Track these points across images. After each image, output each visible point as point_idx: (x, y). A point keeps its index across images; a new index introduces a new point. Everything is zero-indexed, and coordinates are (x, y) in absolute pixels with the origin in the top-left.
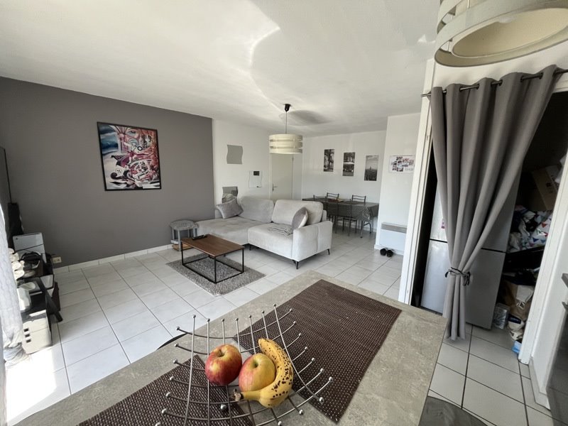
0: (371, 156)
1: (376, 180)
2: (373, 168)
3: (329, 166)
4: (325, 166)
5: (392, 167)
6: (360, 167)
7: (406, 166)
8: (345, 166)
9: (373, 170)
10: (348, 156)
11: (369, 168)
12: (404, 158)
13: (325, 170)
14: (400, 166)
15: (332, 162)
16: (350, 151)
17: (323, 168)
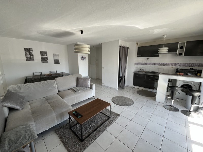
0: (56, 54)
1: (59, 64)
2: (57, 59)
3: (30, 57)
4: (27, 58)
5: (81, 59)
6: (51, 58)
7: (84, 59)
8: (42, 58)
9: (57, 60)
10: (42, 53)
11: (55, 59)
12: (83, 56)
13: (27, 60)
14: (83, 59)
15: (33, 55)
16: (43, 50)
17: (25, 59)
